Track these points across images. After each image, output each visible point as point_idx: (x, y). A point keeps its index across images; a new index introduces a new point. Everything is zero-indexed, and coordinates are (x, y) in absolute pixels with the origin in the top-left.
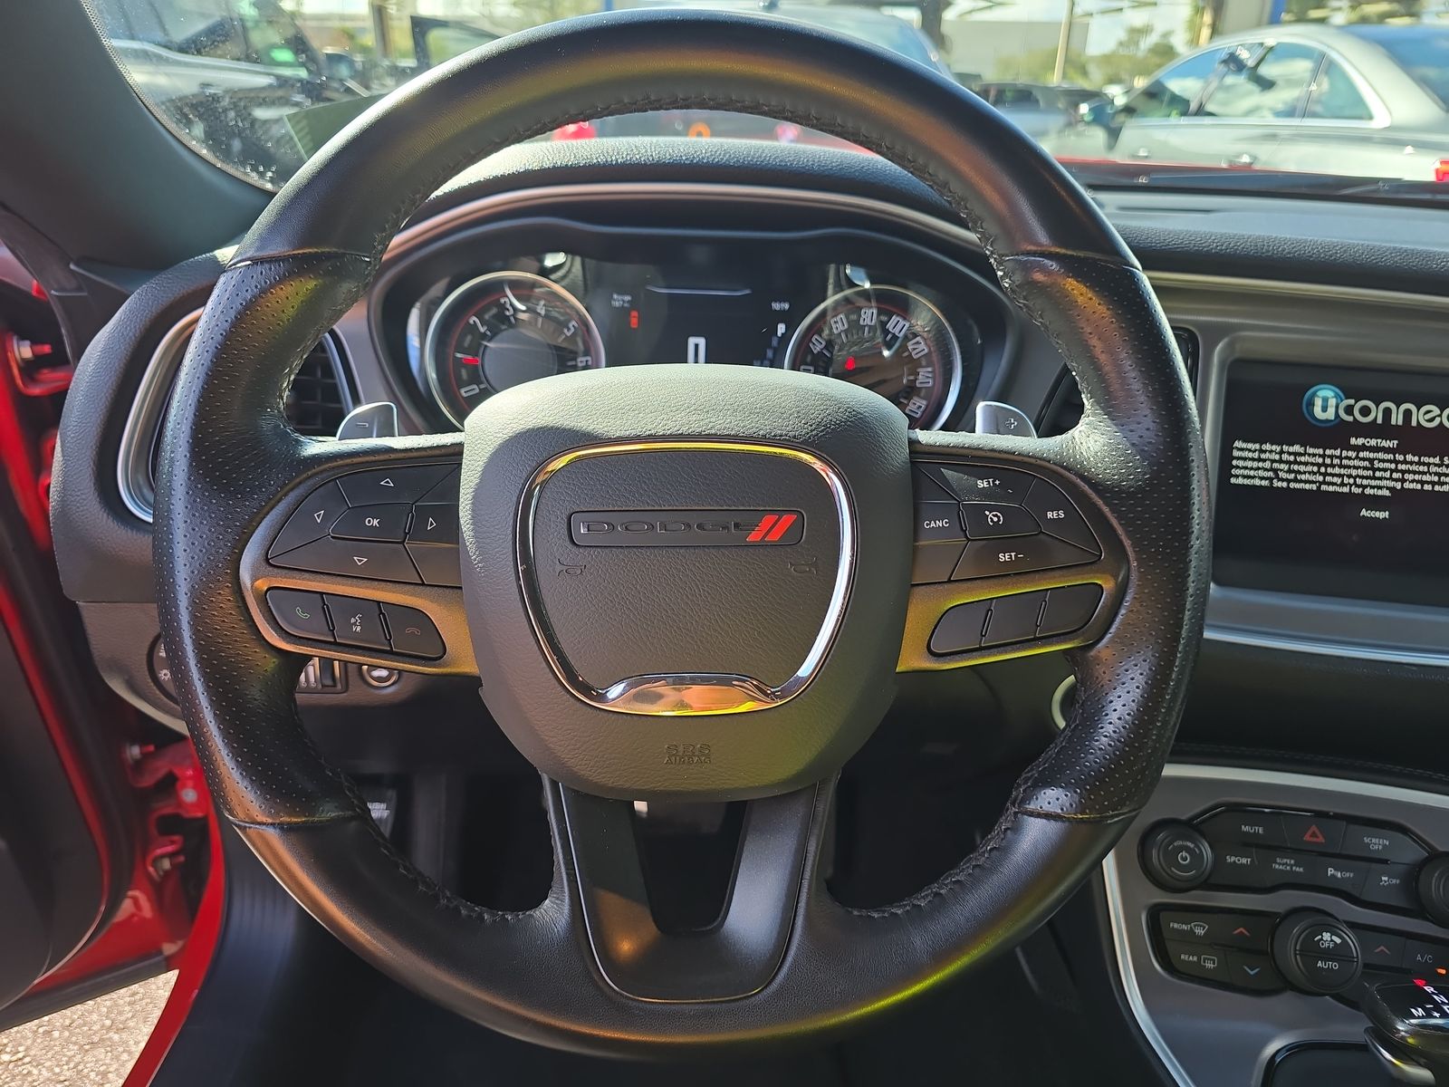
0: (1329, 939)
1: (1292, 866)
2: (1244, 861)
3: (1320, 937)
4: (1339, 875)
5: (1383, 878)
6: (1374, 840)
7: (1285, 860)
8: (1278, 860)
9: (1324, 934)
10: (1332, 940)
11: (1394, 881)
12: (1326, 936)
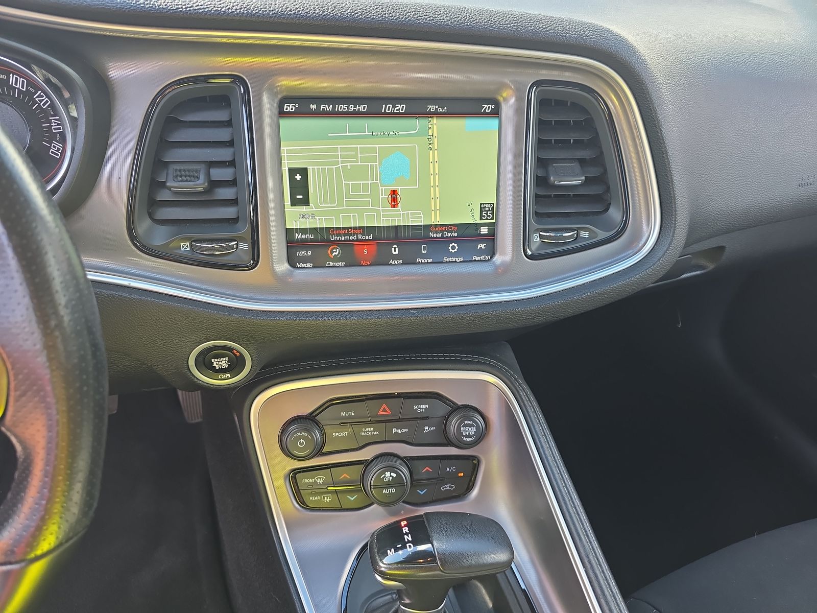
0: (389, 475)
1: (371, 432)
2: (343, 434)
3: (384, 475)
4: (400, 432)
5: (426, 428)
6: (419, 407)
7: (368, 429)
8: (364, 430)
9: (386, 473)
10: (391, 476)
11: (432, 429)
12: (388, 474)
